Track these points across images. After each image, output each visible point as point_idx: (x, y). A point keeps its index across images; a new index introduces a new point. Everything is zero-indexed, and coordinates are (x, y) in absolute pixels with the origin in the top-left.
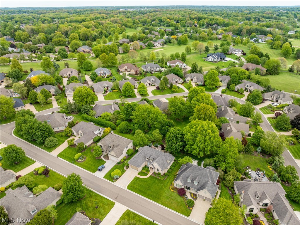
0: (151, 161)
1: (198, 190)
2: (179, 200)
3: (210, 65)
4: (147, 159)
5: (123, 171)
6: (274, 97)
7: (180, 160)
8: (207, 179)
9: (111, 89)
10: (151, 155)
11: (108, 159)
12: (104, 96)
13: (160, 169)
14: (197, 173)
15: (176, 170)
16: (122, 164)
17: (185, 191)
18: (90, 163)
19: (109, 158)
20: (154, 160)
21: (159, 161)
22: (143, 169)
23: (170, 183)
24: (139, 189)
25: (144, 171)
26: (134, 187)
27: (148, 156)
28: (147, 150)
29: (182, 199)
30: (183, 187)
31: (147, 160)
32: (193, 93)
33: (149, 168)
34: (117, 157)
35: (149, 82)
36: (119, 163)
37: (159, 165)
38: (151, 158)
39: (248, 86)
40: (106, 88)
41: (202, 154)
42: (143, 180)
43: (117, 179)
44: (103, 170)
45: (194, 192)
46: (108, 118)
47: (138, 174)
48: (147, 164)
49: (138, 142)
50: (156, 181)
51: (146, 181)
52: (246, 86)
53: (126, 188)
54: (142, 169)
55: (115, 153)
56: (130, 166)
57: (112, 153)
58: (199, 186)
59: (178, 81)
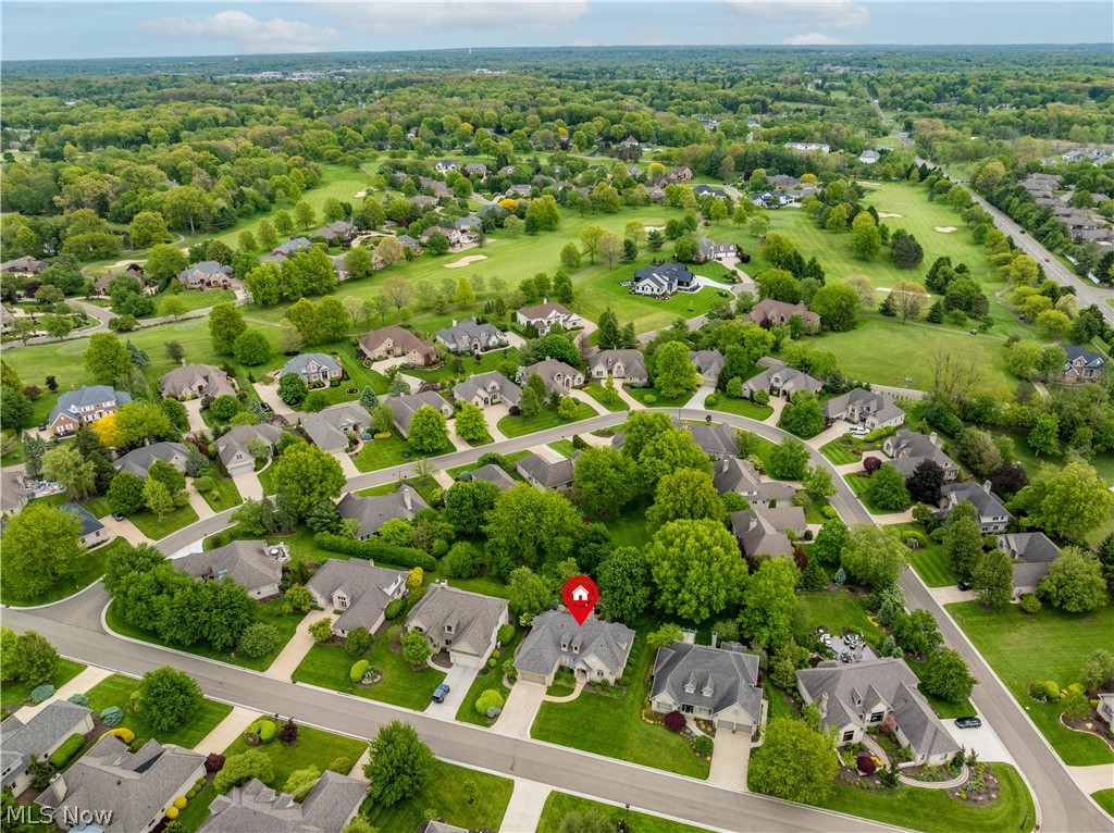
0: (576, 652)
1: (717, 708)
2: (673, 744)
3: (651, 308)
4: (564, 649)
5: (505, 693)
6: (853, 410)
7: (652, 637)
8: (734, 679)
9: (368, 431)
10: (573, 637)
11: (450, 665)
12: (351, 457)
13: (606, 672)
14: (707, 665)
15: (643, 666)
16: (492, 673)
17: (682, 716)
18: (401, 683)
19: (452, 661)
20: (583, 648)
21: (600, 649)
22: (557, 677)
23: (638, 705)
24: (564, 734)
25: (562, 682)
26: (549, 730)
27: (566, 638)
28: (560, 624)
29: (680, 739)
30: (675, 708)
31: (565, 650)
32: (639, 432)
33: (572, 671)
34: (478, 656)
35: (485, 395)
36: (484, 672)
37: (603, 660)
38: (577, 643)
39: (777, 380)
40: (351, 428)
41: (705, 613)
42: (566, 706)
43: (497, 716)
44: (448, 698)
45: (704, 716)
46: (404, 539)
47: (547, 693)
48: (567, 661)
49: (526, 602)
50: (601, 704)
51: (574, 710)
52: (772, 381)
53: (527, 737)
54: (555, 678)
55: (472, 644)
56: (519, 677)
57: (462, 645)
58: (716, 700)
59: (570, 379)
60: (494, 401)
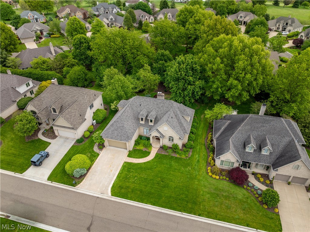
0: (152, 124)
2: (240, 197)
4: (141, 122)
5: (93, 157)
7: (208, 114)
9: (48, 34)
10: (149, 113)
11: (54, 137)
12: (36, 43)
13: (176, 137)
14: (264, 128)
15: (202, 134)
16: (87, 142)
17: (244, 172)
18: (13, 151)
19: (56, 134)
20: (157, 120)
21: (170, 119)
22: (137, 143)
23: (203, 164)
24: (141, 191)
25: (141, 147)
26: (128, 187)
27: (143, 113)
28: (138, 104)
29: (245, 192)
30: (236, 165)
31: (143, 122)
32: (185, 15)
33: (148, 139)
34: (73, 128)
35: (107, 22)
36: (79, 141)
37: (173, 128)
38: (152, 117)
39: (241, 17)
40: (39, 32)
41: (246, 96)
42: (143, 166)
43: (82, 177)
44: (46, 162)
45: (260, 170)
46: (45, 66)
47: (129, 156)
48: (144, 132)
49: (115, 91)
50: (173, 163)
51: (151, 169)
52: (239, 18)
53: (108, 195)
54: (136, 144)
55: (67, 120)
56: (106, 143)
57: (61, 121)
58: (274, 158)
59: (148, 18)
60: (112, 26)
